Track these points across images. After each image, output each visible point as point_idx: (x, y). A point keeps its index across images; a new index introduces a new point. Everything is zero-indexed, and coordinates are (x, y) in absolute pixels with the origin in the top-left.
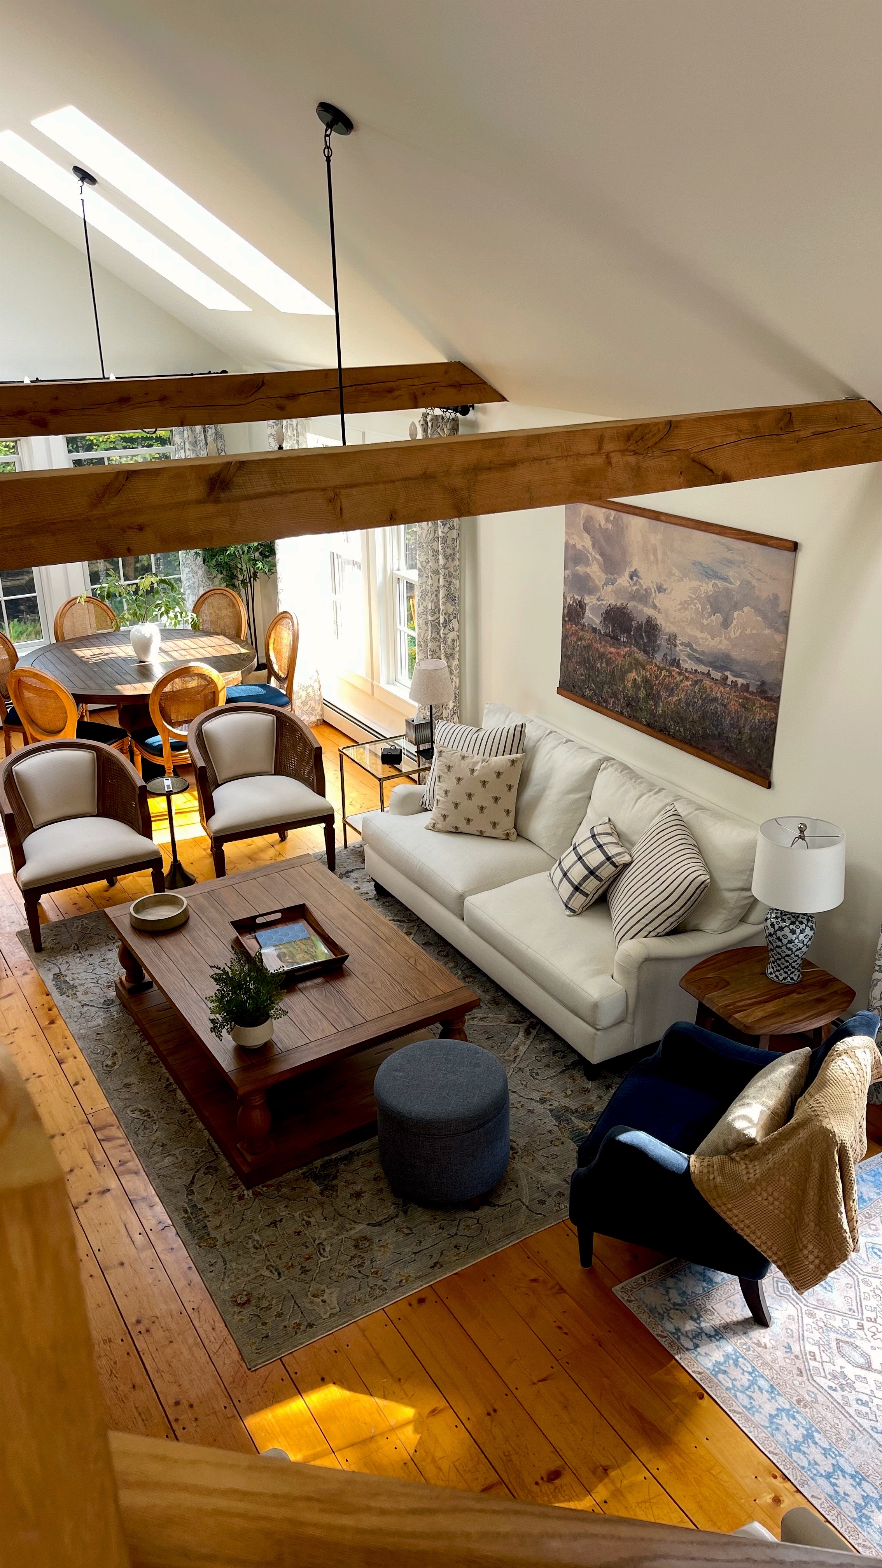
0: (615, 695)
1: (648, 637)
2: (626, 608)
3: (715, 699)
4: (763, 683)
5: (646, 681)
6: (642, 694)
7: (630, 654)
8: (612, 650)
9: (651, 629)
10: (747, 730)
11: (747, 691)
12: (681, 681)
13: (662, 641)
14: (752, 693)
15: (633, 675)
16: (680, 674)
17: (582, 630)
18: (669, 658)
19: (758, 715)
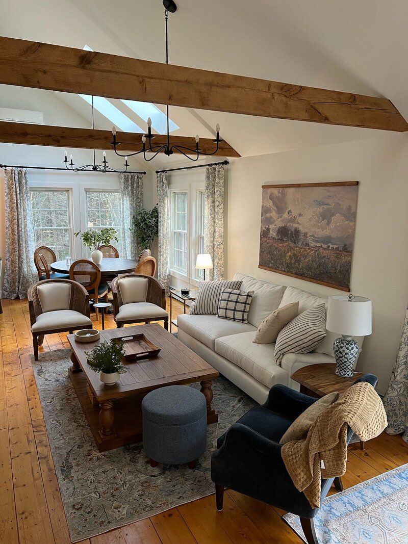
0: (282, 264)
1: (295, 236)
2: (286, 226)
3: (324, 257)
4: (345, 245)
5: (295, 255)
6: (293, 261)
7: (288, 245)
8: (281, 245)
9: (297, 232)
10: (339, 268)
11: (338, 250)
12: (310, 252)
13: (301, 237)
14: (340, 251)
15: (289, 253)
16: (309, 249)
17: (269, 239)
18: (304, 243)
19: (343, 260)
